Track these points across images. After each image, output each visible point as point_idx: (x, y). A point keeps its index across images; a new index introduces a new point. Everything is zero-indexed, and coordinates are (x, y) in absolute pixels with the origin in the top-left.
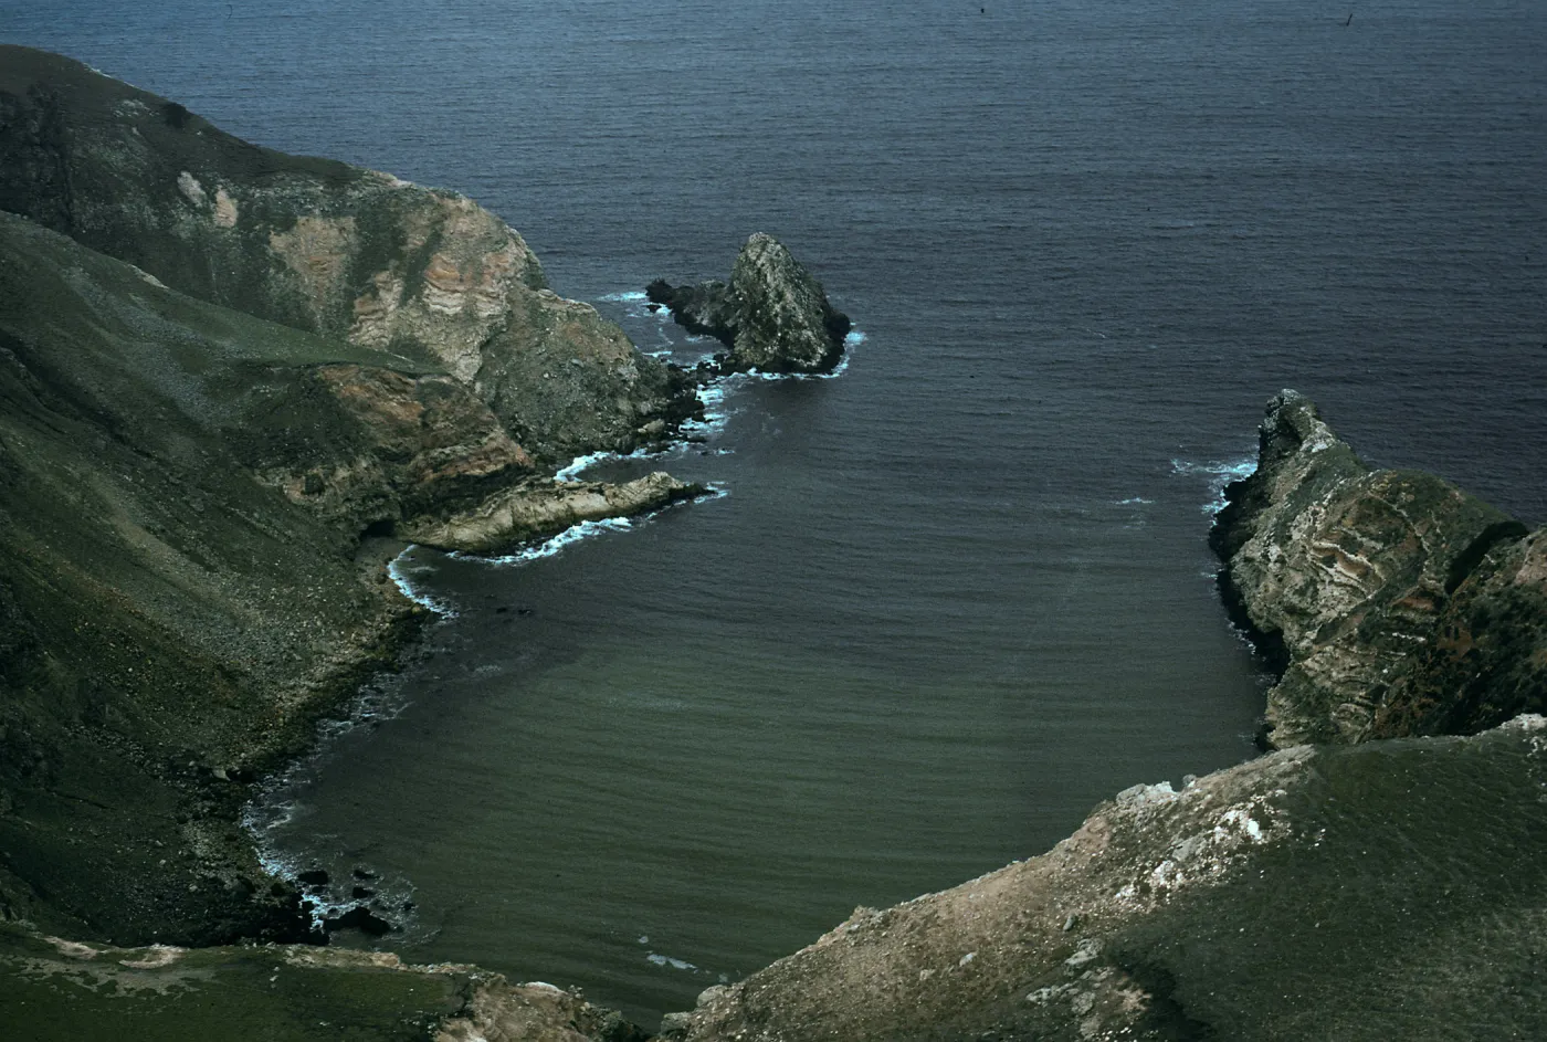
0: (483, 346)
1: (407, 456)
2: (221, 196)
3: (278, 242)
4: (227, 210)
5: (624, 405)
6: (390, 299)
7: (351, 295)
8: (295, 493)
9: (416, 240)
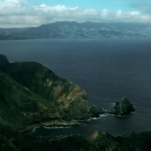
0: (71, 104)
1: (44, 114)
2: (51, 82)
3: (54, 88)
4: (50, 83)
5: (86, 114)
6: (63, 96)
7: (59, 95)
8: (25, 115)
9: (70, 90)
